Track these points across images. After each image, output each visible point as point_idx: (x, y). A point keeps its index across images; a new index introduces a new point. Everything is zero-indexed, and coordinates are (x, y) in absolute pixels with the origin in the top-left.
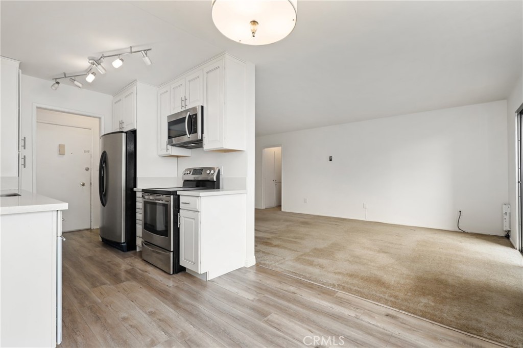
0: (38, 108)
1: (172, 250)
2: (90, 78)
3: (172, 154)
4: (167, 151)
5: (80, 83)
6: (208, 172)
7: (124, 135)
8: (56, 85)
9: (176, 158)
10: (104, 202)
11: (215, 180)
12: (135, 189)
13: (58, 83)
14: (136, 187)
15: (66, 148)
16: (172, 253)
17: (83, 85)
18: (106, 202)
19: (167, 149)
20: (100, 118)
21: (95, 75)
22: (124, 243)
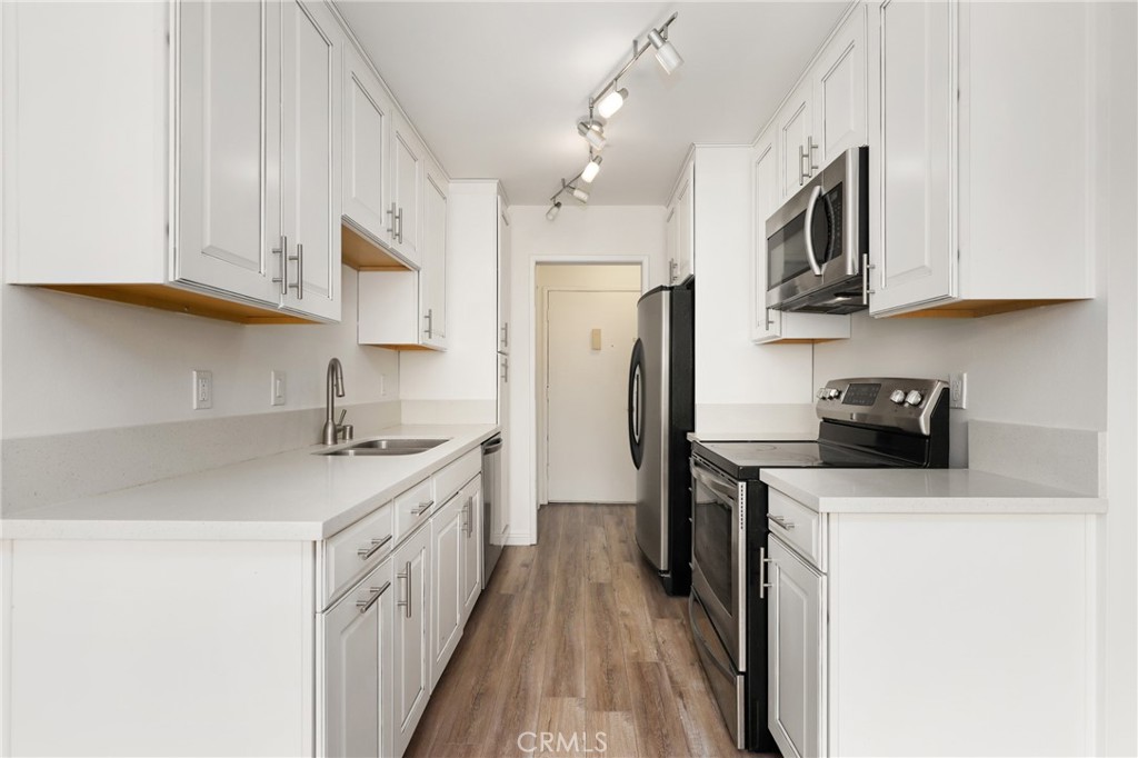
0: (537, 263)
1: (742, 668)
2: (591, 172)
3: (784, 337)
4: (767, 329)
5: (584, 192)
6: (897, 397)
7: (665, 295)
8: (556, 209)
9: (810, 346)
10: (637, 458)
11: (925, 430)
12: (690, 437)
13: (558, 205)
14: (693, 430)
15: (602, 334)
16: (740, 680)
17: (588, 194)
18: (640, 458)
19: (768, 322)
20: (640, 263)
21: (599, 163)
22: (665, 572)
